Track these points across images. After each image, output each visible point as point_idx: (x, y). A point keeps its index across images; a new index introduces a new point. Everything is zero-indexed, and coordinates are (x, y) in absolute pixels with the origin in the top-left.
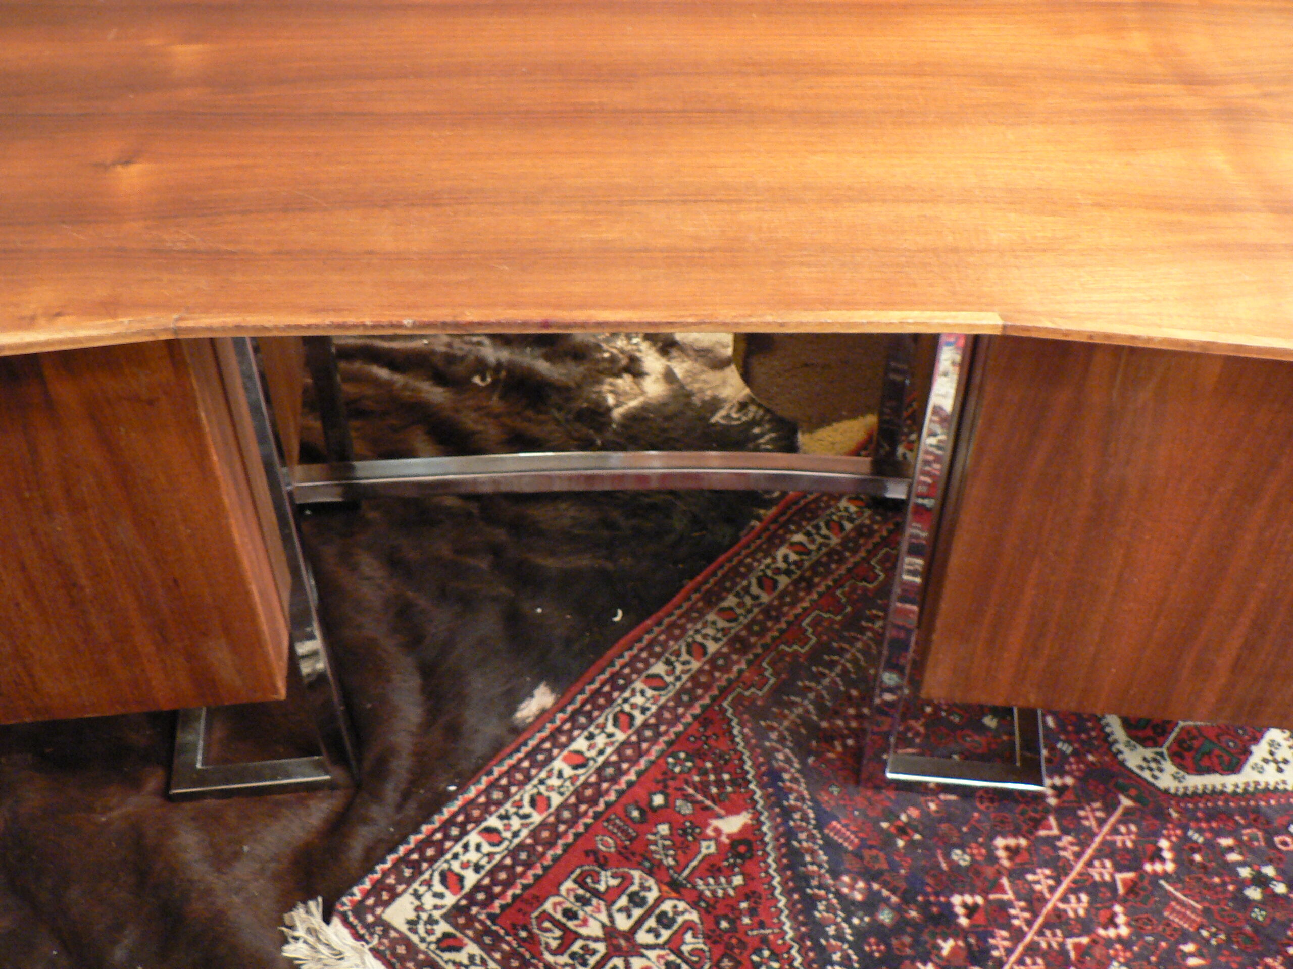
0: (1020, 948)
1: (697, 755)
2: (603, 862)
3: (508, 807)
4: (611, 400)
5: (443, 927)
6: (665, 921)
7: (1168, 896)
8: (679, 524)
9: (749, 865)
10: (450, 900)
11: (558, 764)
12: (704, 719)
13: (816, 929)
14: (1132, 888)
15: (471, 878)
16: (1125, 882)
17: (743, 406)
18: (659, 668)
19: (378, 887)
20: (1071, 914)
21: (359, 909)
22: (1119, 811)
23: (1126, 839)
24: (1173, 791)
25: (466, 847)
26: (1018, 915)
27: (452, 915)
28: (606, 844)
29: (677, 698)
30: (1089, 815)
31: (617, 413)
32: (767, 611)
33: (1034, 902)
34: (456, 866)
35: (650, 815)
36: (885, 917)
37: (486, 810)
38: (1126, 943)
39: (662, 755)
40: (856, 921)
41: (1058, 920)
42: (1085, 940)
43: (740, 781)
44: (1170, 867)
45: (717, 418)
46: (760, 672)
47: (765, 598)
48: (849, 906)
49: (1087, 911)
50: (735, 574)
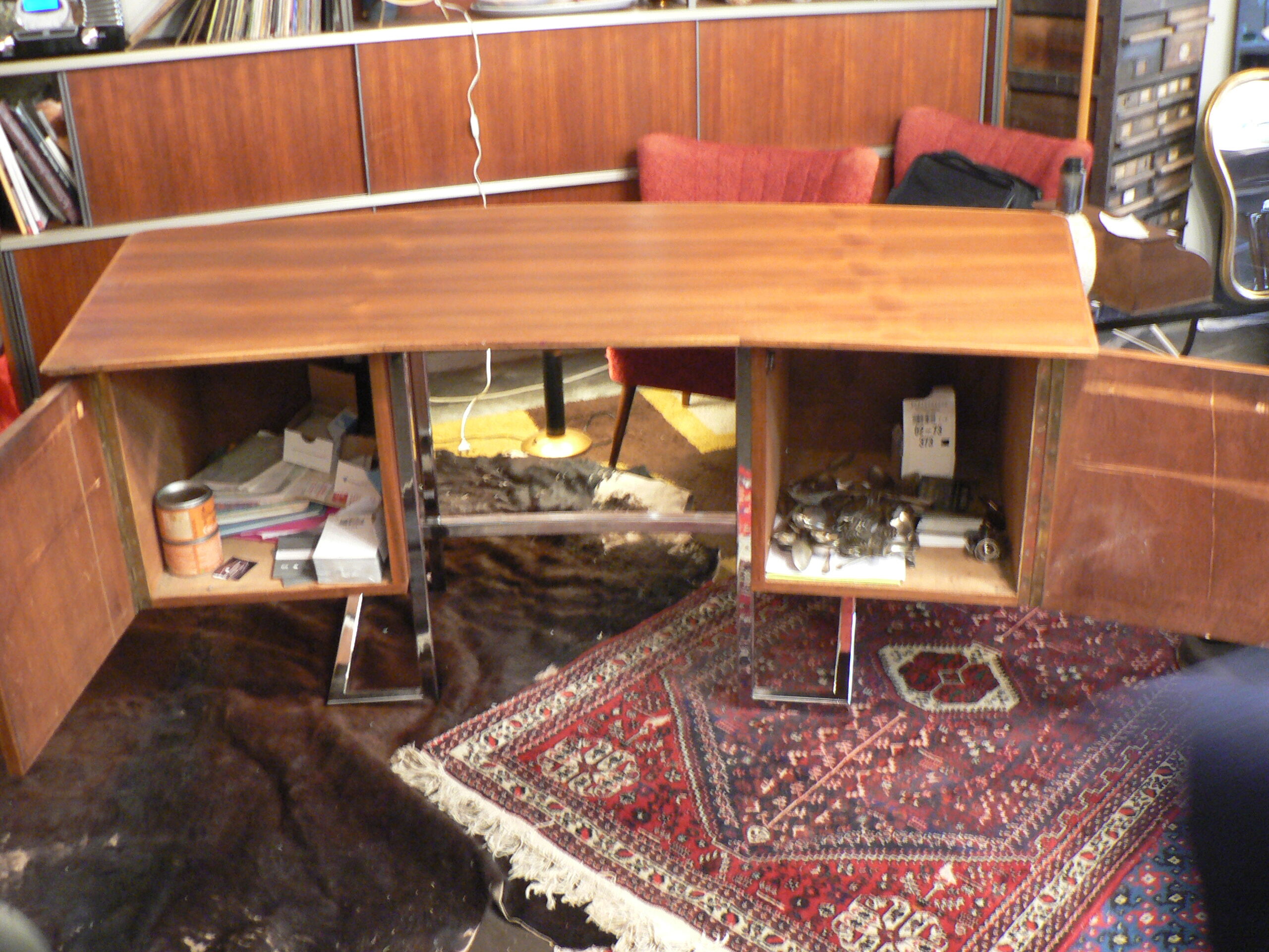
0: (827, 776)
1: (641, 693)
2: (581, 736)
3: (527, 712)
4: (604, 541)
5: (484, 760)
6: (614, 759)
7: (922, 757)
8: (640, 594)
9: (668, 738)
10: (489, 749)
11: (558, 695)
12: (648, 679)
13: (705, 765)
14: (900, 753)
15: (502, 741)
16: (896, 750)
17: (687, 545)
18: (622, 656)
19: (447, 741)
20: (861, 763)
21: (437, 749)
22: (897, 719)
23: (900, 730)
24: (932, 711)
25: (500, 727)
26: (828, 761)
27: (491, 756)
28: (584, 729)
29: (633, 670)
30: (877, 720)
31: (607, 547)
32: (691, 634)
33: (838, 756)
34: (494, 735)
35: (610, 717)
36: (747, 761)
37: (514, 712)
38: (892, 775)
39: (621, 694)
40: (729, 762)
41: (852, 763)
42: (868, 773)
43: (666, 703)
44: (926, 743)
45: (672, 551)
46: (684, 659)
47: (690, 628)
48: (725, 756)
49: (870, 762)
50: (673, 617)
